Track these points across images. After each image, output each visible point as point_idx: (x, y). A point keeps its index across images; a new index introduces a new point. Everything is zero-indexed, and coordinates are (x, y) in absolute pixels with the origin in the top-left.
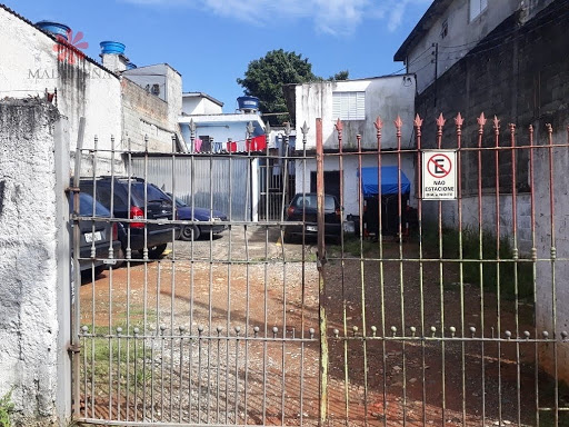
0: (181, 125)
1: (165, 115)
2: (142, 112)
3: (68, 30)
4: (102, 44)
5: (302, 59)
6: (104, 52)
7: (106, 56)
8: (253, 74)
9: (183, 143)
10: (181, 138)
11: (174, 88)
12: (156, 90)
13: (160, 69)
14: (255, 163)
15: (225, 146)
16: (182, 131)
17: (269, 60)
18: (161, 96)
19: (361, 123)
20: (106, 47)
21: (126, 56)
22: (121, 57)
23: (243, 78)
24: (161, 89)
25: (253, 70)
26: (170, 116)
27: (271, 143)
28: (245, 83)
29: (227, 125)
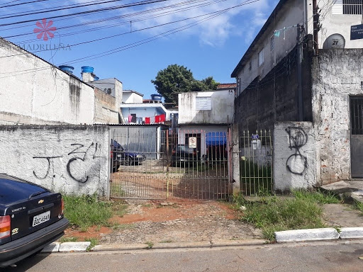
0: (121, 108)
1: (114, 104)
2: (103, 103)
3: (73, 68)
4: (82, 68)
5: (188, 70)
6: (83, 71)
7: (84, 74)
8: (160, 78)
9: (122, 118)
10: (121, 115)
11: (119, 90)
12: (109, 91)
13: (112, 80)
14: (159, 129)
15: (144, 119)
16: (122, 111)
17: (169, 70)
18: (112, 94)
19: (209, 111)
20: (84, 69)
21: (94, 74)
22: (92, 75)
23: (155, 80)
24: (112, 91)
25: (160, 76)
26: (116, 105)
27: (168, 118)
28: (155, 83)
29: (145, 109)
